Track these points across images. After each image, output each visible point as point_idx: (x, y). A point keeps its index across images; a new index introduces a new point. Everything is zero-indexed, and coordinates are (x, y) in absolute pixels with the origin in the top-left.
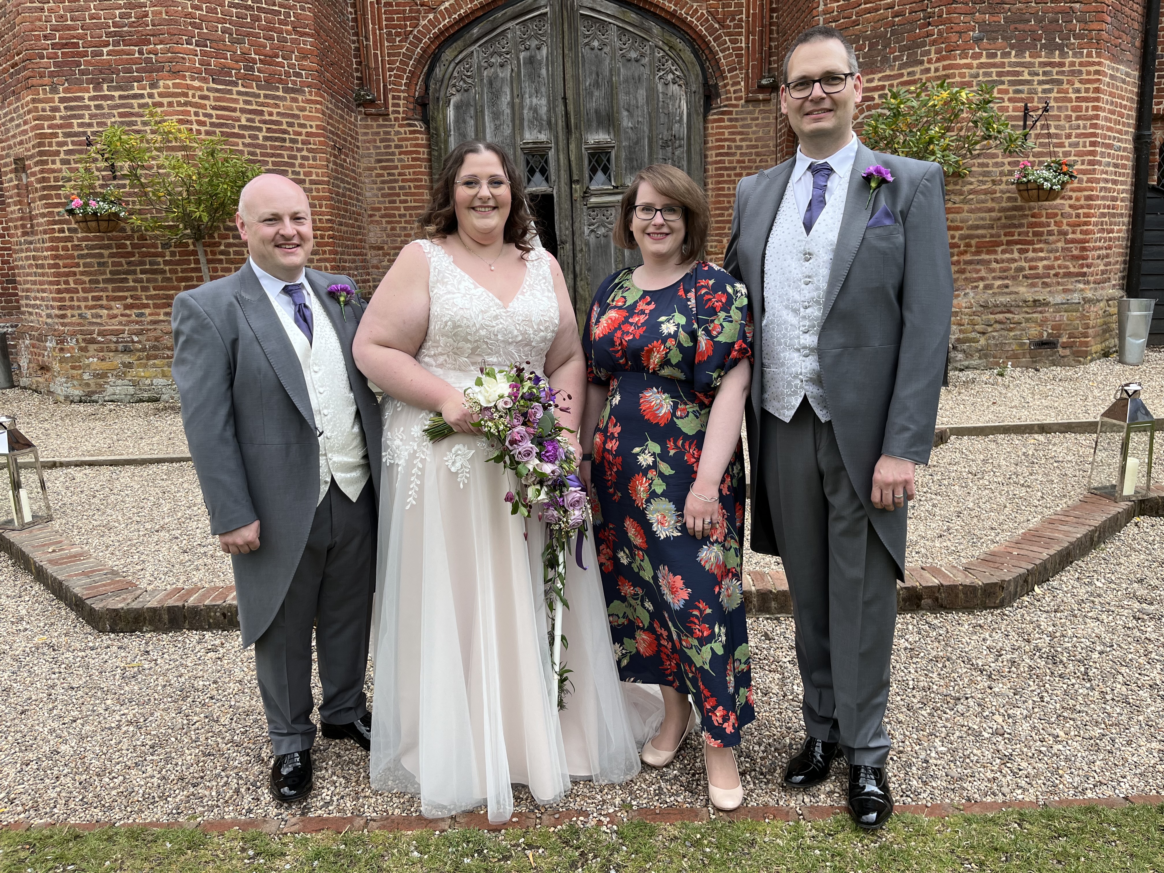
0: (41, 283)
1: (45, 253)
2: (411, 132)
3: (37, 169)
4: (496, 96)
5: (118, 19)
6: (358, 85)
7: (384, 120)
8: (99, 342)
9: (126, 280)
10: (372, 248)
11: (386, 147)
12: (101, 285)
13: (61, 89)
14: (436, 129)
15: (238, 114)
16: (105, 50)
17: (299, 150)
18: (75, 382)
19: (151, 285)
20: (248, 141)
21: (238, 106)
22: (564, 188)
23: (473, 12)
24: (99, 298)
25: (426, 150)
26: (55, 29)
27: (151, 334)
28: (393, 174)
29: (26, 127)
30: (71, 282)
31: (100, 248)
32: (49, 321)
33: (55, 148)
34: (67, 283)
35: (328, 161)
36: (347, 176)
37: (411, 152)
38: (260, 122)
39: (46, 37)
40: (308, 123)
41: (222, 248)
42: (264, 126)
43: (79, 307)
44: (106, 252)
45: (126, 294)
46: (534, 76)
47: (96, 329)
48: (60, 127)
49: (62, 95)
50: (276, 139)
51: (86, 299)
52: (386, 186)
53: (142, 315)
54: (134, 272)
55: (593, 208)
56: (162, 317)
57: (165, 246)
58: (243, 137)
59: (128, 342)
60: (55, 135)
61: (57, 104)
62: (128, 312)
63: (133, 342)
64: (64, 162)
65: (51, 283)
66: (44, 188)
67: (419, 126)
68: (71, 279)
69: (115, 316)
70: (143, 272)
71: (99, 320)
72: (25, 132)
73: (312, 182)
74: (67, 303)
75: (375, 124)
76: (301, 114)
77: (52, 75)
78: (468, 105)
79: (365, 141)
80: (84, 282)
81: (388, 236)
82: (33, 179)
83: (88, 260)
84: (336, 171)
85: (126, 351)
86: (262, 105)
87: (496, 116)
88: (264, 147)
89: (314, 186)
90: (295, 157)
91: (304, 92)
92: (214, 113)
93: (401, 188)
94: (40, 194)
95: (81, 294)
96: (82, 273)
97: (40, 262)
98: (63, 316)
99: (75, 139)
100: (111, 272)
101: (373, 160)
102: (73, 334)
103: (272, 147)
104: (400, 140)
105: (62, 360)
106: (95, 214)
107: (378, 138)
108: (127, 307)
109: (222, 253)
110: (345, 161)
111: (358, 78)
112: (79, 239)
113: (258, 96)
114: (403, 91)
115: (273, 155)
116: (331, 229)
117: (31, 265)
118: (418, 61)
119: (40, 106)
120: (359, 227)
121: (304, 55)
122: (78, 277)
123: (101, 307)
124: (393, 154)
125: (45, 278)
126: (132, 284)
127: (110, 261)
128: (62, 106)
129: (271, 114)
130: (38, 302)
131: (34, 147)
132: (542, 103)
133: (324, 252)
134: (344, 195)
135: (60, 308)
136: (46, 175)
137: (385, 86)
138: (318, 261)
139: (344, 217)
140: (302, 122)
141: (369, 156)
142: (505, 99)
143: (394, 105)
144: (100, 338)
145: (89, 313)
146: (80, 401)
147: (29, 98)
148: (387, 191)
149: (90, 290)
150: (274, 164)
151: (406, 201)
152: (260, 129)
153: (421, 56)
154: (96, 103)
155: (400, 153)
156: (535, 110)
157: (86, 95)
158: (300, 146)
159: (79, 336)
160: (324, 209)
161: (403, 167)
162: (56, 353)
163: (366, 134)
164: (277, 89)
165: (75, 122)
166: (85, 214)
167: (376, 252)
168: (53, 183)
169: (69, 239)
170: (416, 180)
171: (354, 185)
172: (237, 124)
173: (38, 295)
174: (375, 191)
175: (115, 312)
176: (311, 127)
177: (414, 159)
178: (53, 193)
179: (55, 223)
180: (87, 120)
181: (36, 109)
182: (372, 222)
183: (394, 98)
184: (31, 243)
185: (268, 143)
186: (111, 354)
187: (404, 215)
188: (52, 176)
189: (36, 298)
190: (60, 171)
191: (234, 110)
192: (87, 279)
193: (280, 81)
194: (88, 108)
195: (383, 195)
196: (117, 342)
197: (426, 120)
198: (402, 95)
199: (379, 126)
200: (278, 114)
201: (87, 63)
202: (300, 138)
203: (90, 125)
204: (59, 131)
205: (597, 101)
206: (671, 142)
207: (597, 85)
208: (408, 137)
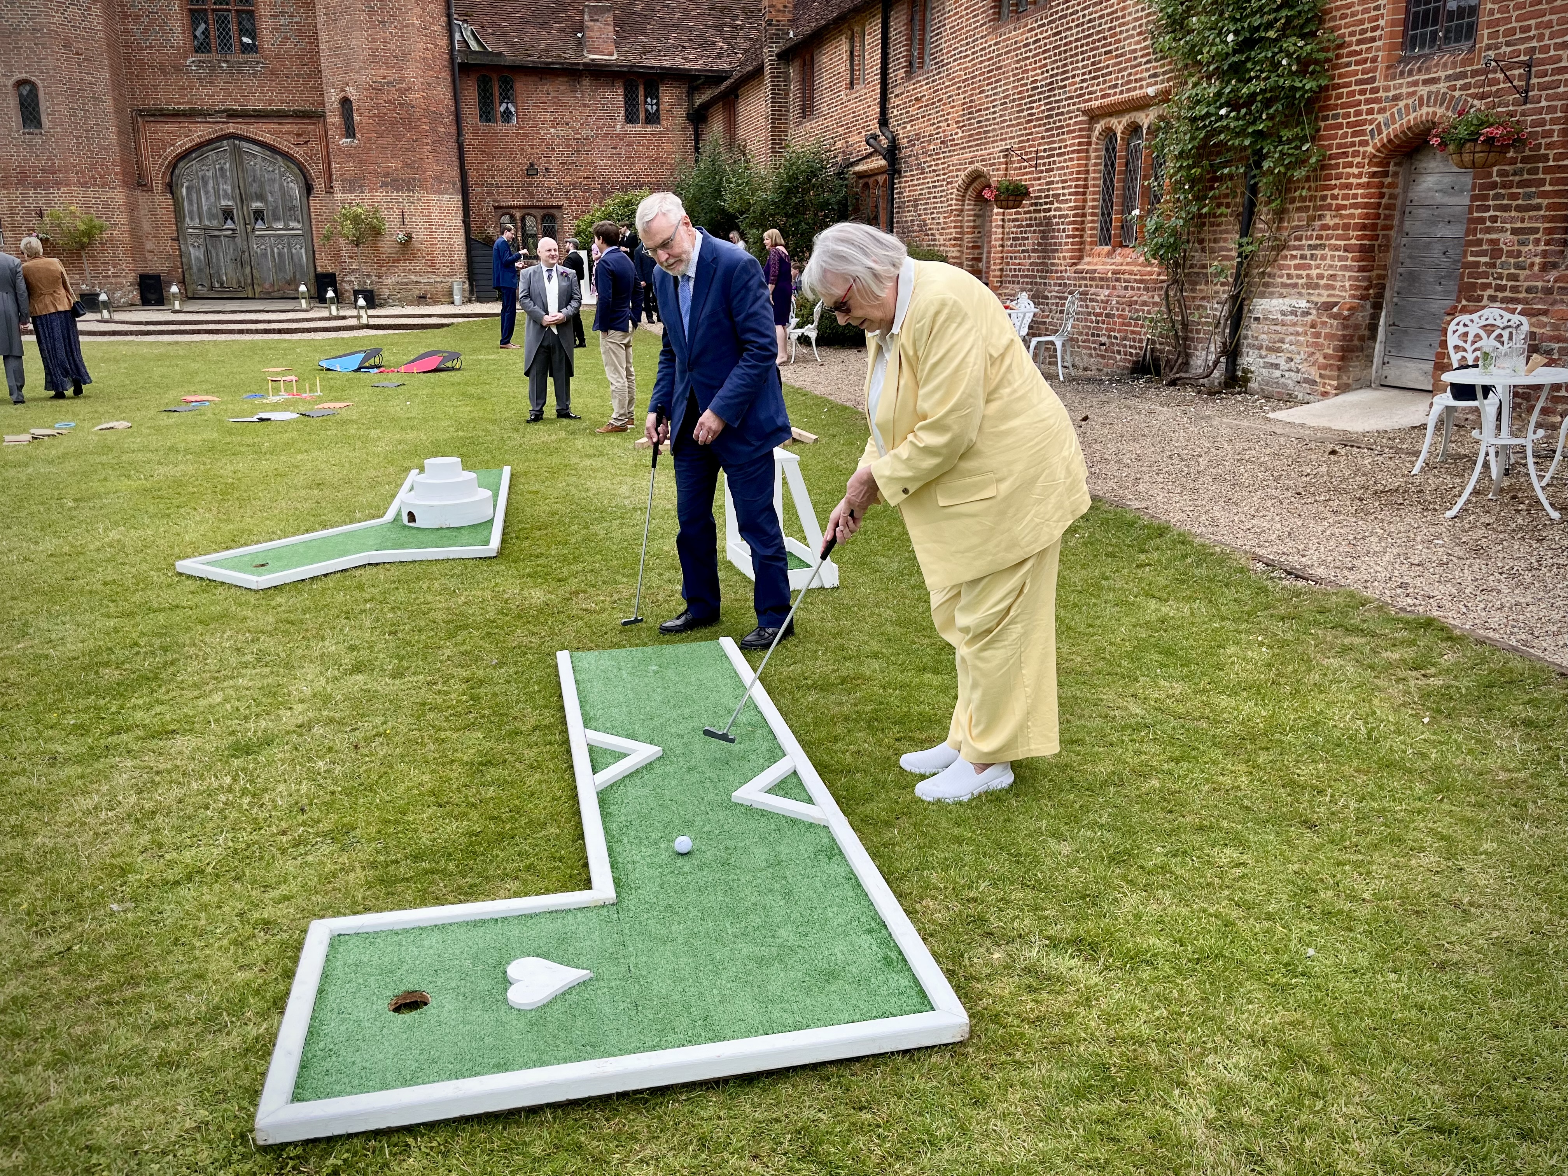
2: (165, 199)
3: (9, 219)
4: (205, 184)
5: (43, 164)
6: (138, 176)
7: (151, 193)
10: (149, 252)
11: (153, 205)
14: (178, 198)
15: (91, 199)
16: (38, 176)
17: (116, 212)
20: (96, 209)
21: (91, 196)
22: (243, 227)
23: (191, 148)
25: (172, 207)
26: (17, 167)
28: (158, 218)
35: (128, 214)
36: (135, 219)
37: (166, 208)
38: (100, 201)
39: (13, 170)
40: (119, 201)
42: (102, 203)
46: (223, 176)
48: (19, 203)
49: (20, 192)
50: (107, 208)
52: (154, 223)
55: (258, 236)
58: (94, 208)
60: (17, 206)
67: (169, 196)
73: (121, 224)
75: (147, 195)
76: (116, 197)
77: (16, 184)
78: (192, 187)
79: (142, 202)
81: (156, 246)
84: (131, 218)
86: (101, 195)
87: (207, 193)
88: (102, 211)
89: (123, 226)
90: (114, 215)
91: (117, 188)
92: (82, 199)
93: (161, 224)
94: (10, 229)
99: (26, 208)
101: (147, 211)
103: (105, 211)
104: (159, 202)
107: (148, 201)
110: (134, 212)
111: (138, 174)
113: (99, 191)
114: (160, 180)
115: (105, 214)
116: (131, 244)
118: (167, 167)
119: (11, 195)
120: (142, 243)
121: (116, 174)
124: (157, 208)
128: (19, 195)
129: (104, 198)
131: (7, 210)
132: (229, 188)
133: (128, 254)
134: (135, 229)
137: (151, 178)
138: (126, 257)
139: (135, 238)
140: (117, 200)
141: (145, 209)
142: (211, 186)
143: (156, 186)
148: (154, 225)
150: (106, 218)
151: (164, 230)
152: (100, 204)
153: (168, 165)
154: (34, 194)
155: (160, 208)
156: (225, 190)
157: (30, 192)
158: (116, 210)
160: (127, 235)
161: (162, 215)
163: (143, 199)
164: (107, 188)
165: (25, 201)
167: (151, 254)
170: (168, 221)
171: (139, 224)
172: (91, 203)
174: (149, 226)
176: (121, 202)
177: (167, 211)
181: (9, 197)
182: (148, 240)
183: (156, 183)
188: (16, 221)
190: (19, 220)
193: (108, 185)
194: (31, 196)
195: (153, 227)
197: (172, 193)
198: (160, 182)
199: (149, 196)
200: (107, 198)
201: (30, 179)
202: (116, 207)
203: (32, 203)
204: (19, 205)
205: (255, 188)
206: (293, 208)
207: (254, 181)
208: (163, 201)
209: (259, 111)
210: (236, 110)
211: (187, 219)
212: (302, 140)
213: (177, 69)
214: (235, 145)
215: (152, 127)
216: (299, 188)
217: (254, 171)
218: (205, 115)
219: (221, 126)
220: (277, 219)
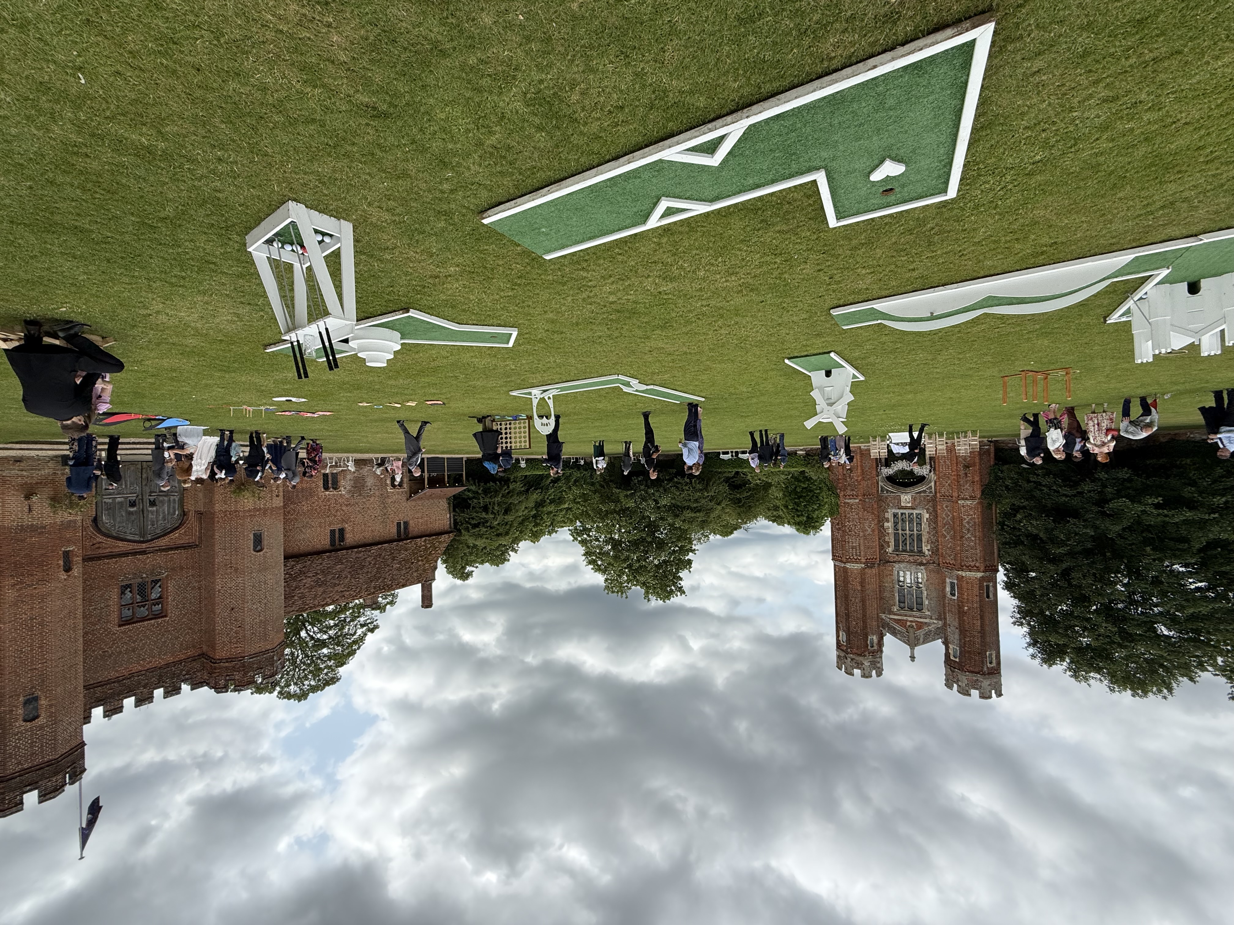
5: (255, 518)
6: (204, 517)
7: (196, 510)
14: (181, 509)
15: (233, 505)
16: (258, 514)
20: (232, 500)
22: (144, 497)
23: (170, 534)
26: (267, 517)
35: (214, 500)
39: (270, 515)
40: (217, 506)
48: (268, 502)
49: (267, 507)
50: (226, 502)
55: (134, 493)
61: (269, 505)
67: (186, 510)
75: (200, 509)
77: (269, 510)
79: (203, 505)
86: (228, 507)
87: (164, 513)
91: (218, 511)
92: (238, 505)
107: (199, 506)
113: (228, 509)
114: (190, 517)
121: (218, 517)
129: (226, 506)
132: (150, 516)
137: (195, 517)
140: (219, 506)
142: (161, 517)
143: (193, 514)
147: (274, 506)
153: (184, 524)
154: (260, 505)
156: (152, 515)
157: (262, 507)
163: (202, 507)
165: (265, 502)
172: (234, 503)
181: (272, 504)
193: (223, 512)
194: (262, 505)
197: (184, 511)
199: (198, 509)
200: (224, 506)
201: (261, 512)
202: (220, 503)
205: (133, 518)
206: (108, 509)
208: (190, 507)
209: (124, 557)
210: (139, 555)
211: (177, 499)
212: (97, 546)
213: (173, 569)
214: (144, 538)
215: (191, 541)
216: (102, 520)
217: (132, 526)
218: (160, 550)
219: (151, 546)
220: (121, 503)
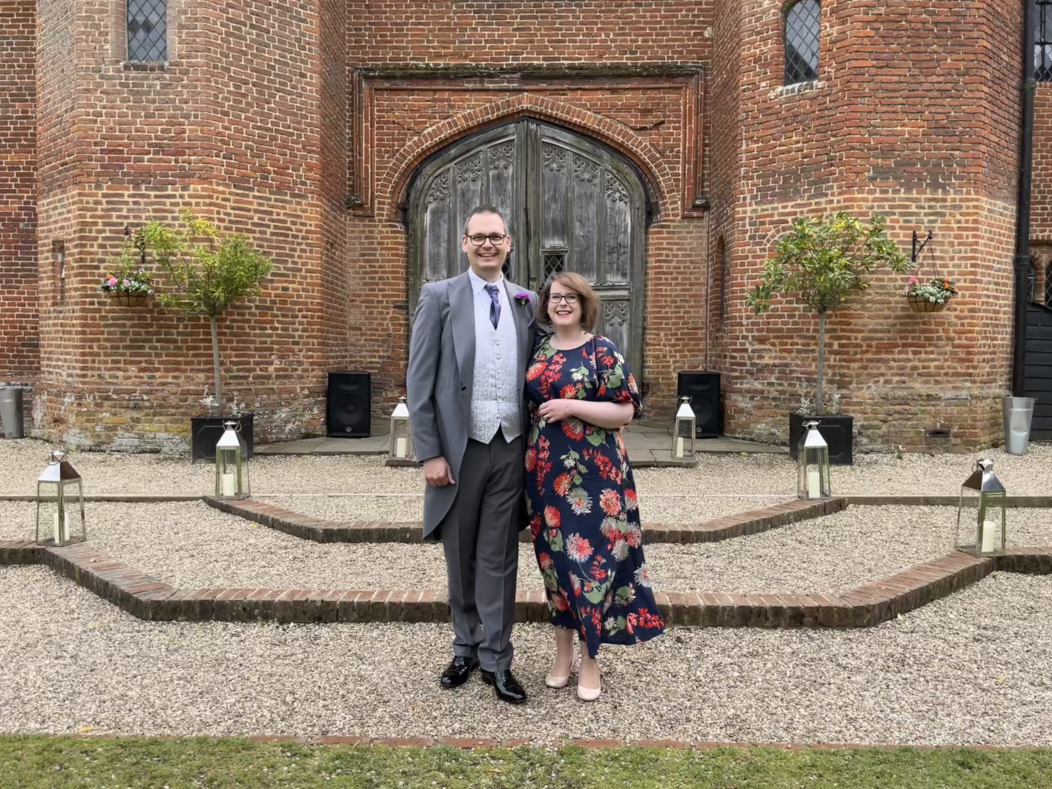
0: (65, 347)
1: (74, 322)
2: (392, 232)
3: (76, 250)
4: (465, 206)
5: (159, 133)
6: (349, 191)
7: (369, 221)
8: (113, 400)
9: (143, 347)
10: (353, 329)
11: (369, 243)
12: (121, 351)
13: (105, 186)
14: (415, 231)
15: (252, 213)
16: (146, 157)
17: (299, 244)
18: (88, 434)
19: (164, 352)
20: (258, 235)
21: (252, 207)
23: (451, 137)
24: (118, 362)
25: (404, 247)
26: (104, 138)
27: (160, 394)
28: (375, 267)
29: (69, 215)
30: (95, 347)
31: (124, 319)
32: (69, 379)
33: (94, 234)
34: (91, 347)
35: (322, 253)
36: (335, 266)
37: (391, 249)
38: (269, 220)
39: (96, 144)
40: (308, 222)
41: (228, 323)
42: (272, 224)
43: (99, 369)
44: (128, 323)
45: (141, 359)
46: (500, 190)
47: (112, 388)
48: (101, 217)
49: (105, 191)
50: (281, 235)
51: (106, 362)
52: (367, 276)
53: (153, 377)
54: (151, 341)
56: (170, 380)
57: (179, 320)
58: (254, 232)
59: (138, 400)
60: (96, 224)
61: (100, 198)
62: (141, 374)
63: (143, 400)
64: (102, 246)
65: (76, 347)
66: (81, 267)
67: (400, 227)
68: (95, 345)
69: (130, 378)
70: (158, 341)
71: (115, 381)
72: (68, 219)
73: (307, 271)
74: (90, 365)
75: (361, 223)
76: (303, 214)
77: (98, 175)
78: (443, 212)
79: (352, 238)
80: (107, 348)
81: (366, 319)
82: (70, 258)
83: (112, 329)
84: (327, 262)
85: (136, 407)
86: (273, 207)
88: (271, 241)
89: (308, 274)
90: (295, 250)
91: (307, 197)
92: (232, 212)
93: (380, 278)
94: (75, 271)
95: (102, 358)
96: (106, 340)
97: (68, 329)
98: (84, 376)
99: (113, 228)
100: (131, 340)
101: (357, 254)
102: (91, 392)
103: (277, 241)
104: (382, 238)
105: (79, 414)
106: (127, 290)
107: (363, 235)
108: (142, 370)
109: (227, 327)
110: (335, 254)
111: (350, 186)
112: (106, 311)
113: (270, 199)
114: (387, 198)
115: (277, 248)
116: (321, 311)
117: (59, 331)
118: (402, 174)
119: (85, 199)
120: (342, 310)
121: (310, 168)
122: (102, 343)
123: (119, 369)
124: (375, 249)
125: (71, 343)
126: (147, 350)
127: (131, 330)
128: (104, 200)
129: (278, 214)
130: (60, 363)
131: (75, 232)
133: (313, 330)
134: (332, 283)
135: (82, 369)
136: (83, 256)
137: (372, 193)
138: (307, 337)
139: (331, 301)
140: (304, 221)
141: (354, 250)
143: (379, 209)
144: (115, 396)
145: (107, 374)
146: (90, 450)
147: (75, 192)
148: (368, 280)
149: (111, 355)
150: (277, 254)
151: (384, 290)
152: (268, 226)
153: (405, 170)
154: (134, 199)
155: (382, 249)
157: (126, 193)
158: (300, 240)
159: (96, 394)
160: (315, 294)
161: (383, 261)
162: (75, 407)
163: (353, 232)
164: (286, 194)
165: (114, 214)
166: (119, 290)
167: (355, 332)
168: (89, 264)
169: (99, 311)
170: (393, 272)
171: (341, 275)
172: (250, 221)
173: (61, 357)
174: (358, 281)
175: (130, 374)
176: (311, 225)
177: (393, 255)
178: (88, 271)
179: (87, 296)
180: (125, 213)
181: (81, 202)
182: (353, 306)
183: (379, 203)
184: (61, 312)
185: (274, 238)
186: (122, 410)
187: (382, 302)
188: (89, 257)
189: (58, 360)
190: (97, 253)
191: (249, 210)
192: (109, 344)
193: (289, 188)
194: (127, 203)
195: (365, 284)
196: (129, 400)
197: (406, 223)
198: (387, 201)
199: (364, 226)
200: (285, 214)
201: (130, 167)
202: (300, 234)
203: (127, 217)
204: (99, 221)
205: (554, 213)
206: (616, 248)
207: (554, 199)
208: (389, 236)
209: (581, 68)
210: (540, 67)
211: (427, 270)
212: (650, 120)
214: (528, 132)
215: (385, 101)
216: (634, 211)
217: (556, 180)
218: (481, 79)
219: (507, 97)
220: (586, 269)
